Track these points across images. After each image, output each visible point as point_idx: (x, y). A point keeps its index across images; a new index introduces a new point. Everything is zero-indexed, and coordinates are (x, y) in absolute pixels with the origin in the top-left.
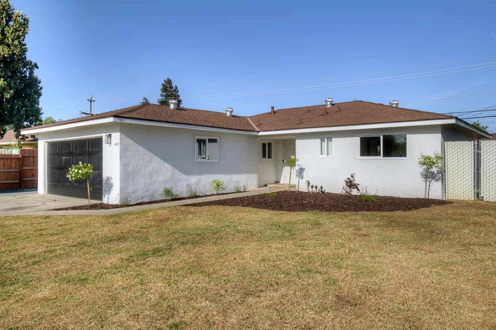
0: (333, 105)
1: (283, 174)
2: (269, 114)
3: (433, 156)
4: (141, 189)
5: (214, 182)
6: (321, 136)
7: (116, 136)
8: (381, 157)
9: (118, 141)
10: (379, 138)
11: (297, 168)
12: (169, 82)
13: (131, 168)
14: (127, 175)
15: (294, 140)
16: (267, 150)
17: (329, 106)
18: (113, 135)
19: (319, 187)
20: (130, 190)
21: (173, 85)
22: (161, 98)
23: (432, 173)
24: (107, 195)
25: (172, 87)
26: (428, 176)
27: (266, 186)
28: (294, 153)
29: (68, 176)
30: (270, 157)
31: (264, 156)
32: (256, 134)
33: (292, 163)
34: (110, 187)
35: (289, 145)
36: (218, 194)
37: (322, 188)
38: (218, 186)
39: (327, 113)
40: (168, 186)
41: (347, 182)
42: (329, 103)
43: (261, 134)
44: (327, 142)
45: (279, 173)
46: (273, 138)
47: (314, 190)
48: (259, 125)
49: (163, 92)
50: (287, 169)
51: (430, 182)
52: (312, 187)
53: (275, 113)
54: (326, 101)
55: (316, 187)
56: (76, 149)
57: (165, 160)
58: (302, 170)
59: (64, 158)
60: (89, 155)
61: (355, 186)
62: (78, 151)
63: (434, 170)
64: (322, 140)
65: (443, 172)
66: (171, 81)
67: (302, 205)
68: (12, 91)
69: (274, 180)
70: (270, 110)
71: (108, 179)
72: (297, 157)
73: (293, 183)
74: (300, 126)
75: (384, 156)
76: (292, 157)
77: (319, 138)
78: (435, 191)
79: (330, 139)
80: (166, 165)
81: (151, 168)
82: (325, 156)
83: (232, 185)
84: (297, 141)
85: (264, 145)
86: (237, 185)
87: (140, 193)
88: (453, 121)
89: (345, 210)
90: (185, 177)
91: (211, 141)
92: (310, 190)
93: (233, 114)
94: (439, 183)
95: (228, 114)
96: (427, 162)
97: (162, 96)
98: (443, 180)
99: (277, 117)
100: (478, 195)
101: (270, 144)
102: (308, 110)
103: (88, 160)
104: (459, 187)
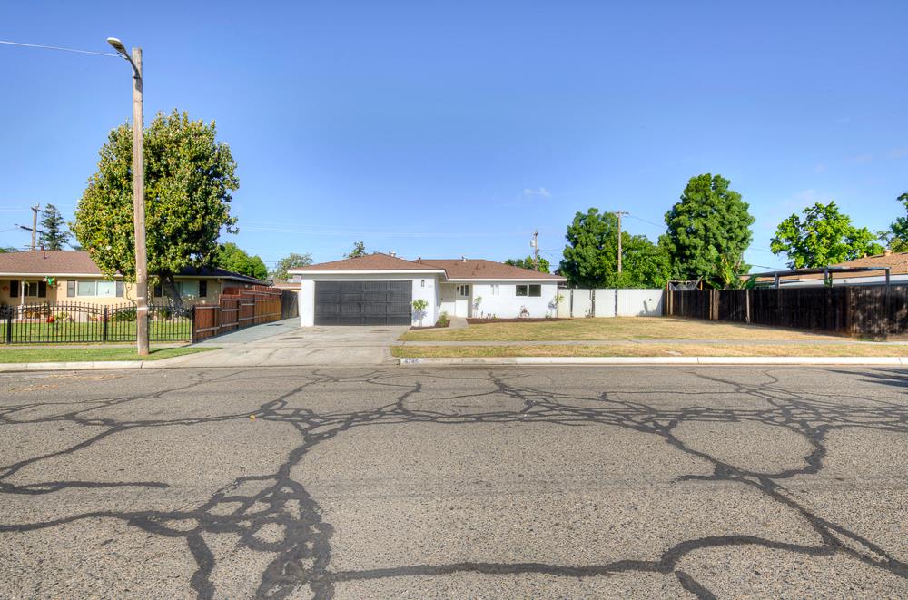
6: (492, 284)
8: (529, 297)
9: (433, 284)
10: (526, 286)
18: (427, 280)
23: (553, 305)
31: (462, 294)
37: (494, 315)
41: (522, 311)
44: (496, 287)
51: (551, 309)
55: (490, 315)
59: (347, 295)
60: (388, 293)
61: (527, 312)
78: (554, 313)
82: (494, 296)
84: (474, 286)
94: (556, 310)
98: (558, 308)
100: (571, 314)
103: (388, 297)
104: (564, 311)
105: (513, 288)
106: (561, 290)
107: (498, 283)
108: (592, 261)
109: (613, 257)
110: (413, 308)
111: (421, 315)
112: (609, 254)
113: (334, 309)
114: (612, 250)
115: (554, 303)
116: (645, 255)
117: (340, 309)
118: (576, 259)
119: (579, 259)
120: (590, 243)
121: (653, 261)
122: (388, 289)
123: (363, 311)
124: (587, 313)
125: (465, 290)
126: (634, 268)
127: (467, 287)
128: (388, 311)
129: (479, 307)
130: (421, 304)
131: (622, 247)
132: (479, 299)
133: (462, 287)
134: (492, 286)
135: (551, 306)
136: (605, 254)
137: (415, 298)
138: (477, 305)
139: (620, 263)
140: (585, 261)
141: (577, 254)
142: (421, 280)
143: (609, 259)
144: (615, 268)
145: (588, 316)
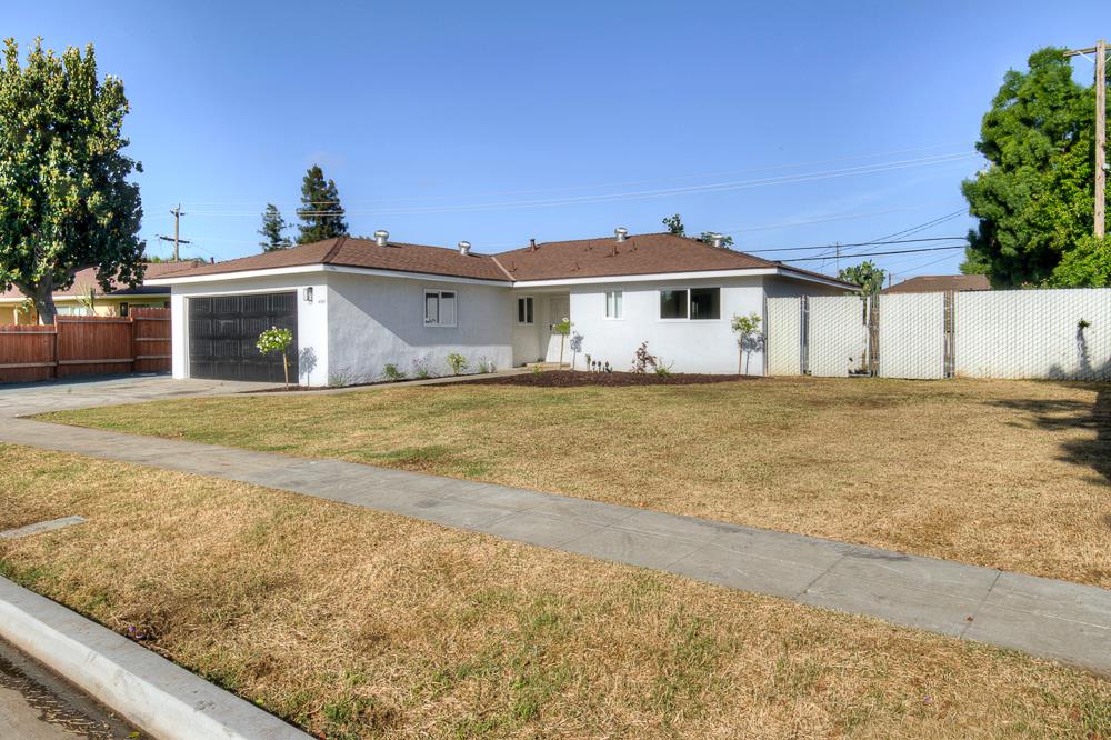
0: (627, 238)
1: (550, 346)
2: (527, 251)
3: (749, 318)
4: (355, 364)
5: (453, 357)
6: (608, 289)
7: (321, 291)
8: (688, 319)
9: (325, 297)
10: (686, 292)
11: (572, 336)
12: (317, 172)
13: (341, 335)
14: (337, 345)
15: (568, 294)
16: (526, 309)
17: (621, 241)
18: (316, 288)
19: (603, 365)
20: (341, 366)
21: (326, 179)
22: (302, 205)
23: (752, 340)
24: (306, 374)
25: (324, 184)
26: (747, 344)
27: (524, 365)
28: (567, 313)
29: (258, 346)
30: (530, 320)
31: (521, 319)
32: (510, 284)
33: (564, 330)
34: (311, 362)
35: (559, 301)
36: (457, 375)
37: (607, 364)
38: (458, 362)
39: (617, 253)
40: (389, 361)
41: (639, 354)
42: (620, 236)
43: (517, 285)
44: (616, 297)
45: (543, 345)
46: (535, 291)
47: (597, 368)
48: (514, 270)
49: (306, 193)
50: (555, 340)
51: (749, 353)
52: (594, 363)
53: (536, 249)
54: (616, 232)
55: (600, 364)
56: (246, 308)
57: (385, 324)
58: (578, 339)
59: (223, 322)
60: (270, 317)
61: (651, 360)
62: (250, 311)
63: (754, 336)
64: (609, 295)
65: (764, 338)
66: (320, 172)
67: (579, 381)
68: (109, 215)
69: (536, 357)
70: (529, 244)
71: (307, 351)
72: (572, 320)
73: (565, 361)
74: (576, 274)
75: (691, 318)
76: (565, 320)
77: (605, 292)
78: (754, 364)
79: (619, 294)
80: (387, 332)
81: (366, 336)
82: (612, 318)
83: (476, 363)
84: (572, 296)
85: (521, 301)
86: (483, 363)
87: (353, 370)
88: (774, 271)
89: (632, 384)
90: (412, 349)
91: (445, 295)
92: (591, 369)
93: (470, 251)
94: (760, 354)
95: (463, 251)
96: (743, 325)
97: (304, 201)
98: (765, 350)
99: (538, 257)
101: (530, 300)
102: (589, 246)
103: (269, 324)
104: (784, 359)
105: (653, 299)
106: (773, 302)
107: (618, 289)
113: (208, 349)
115: (755, 334)
117: (214, 349)
122: (270, 310)
123: (241, 353)
124: (857, 365)
134: (609, 293)
139: (1099, 208)
142: (307, 288)
145: (857, 372)
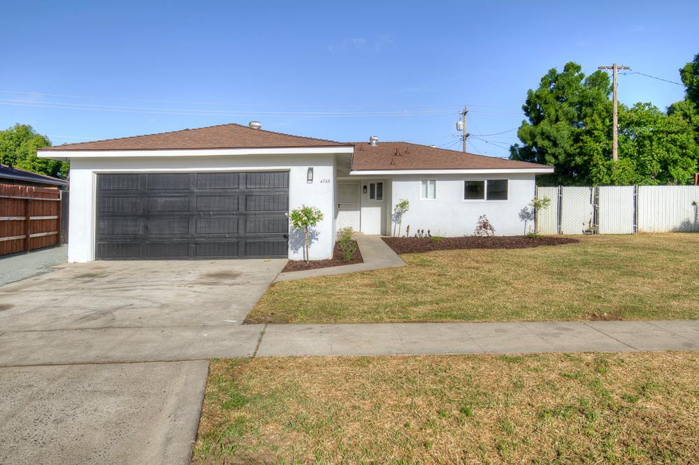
6: (424, 178)
8: (485, 200)
9: (330, 177)
10: (483, 182)
17: (374, 145)
18: (319, 169)
19: (426, 231)
23: (527, 213)
24: (301, 249)
30: (378, 198)
31: (372, 197)
37: (429, 232)
42: (374, 142)
44: (430, 184)
47: (421, 234)
51: (526, 221)
52: (419, 231)
55: (422, 231)
65: (535, 212)
77: (421, 181)
78: (529, 228)
79: (432, 182)
82: (431, 199)
84: (393, 183)
94: (533, 221)
98: (535, 219)
100: (559, 229)
101: (381, 184)
103: (242, 202)
104: (547, 225)
105: (460, 186)
106: (541, 189)
107: (433, 178)
108: (566, 144)
109: (603, 138)
110: (291, 224)
111: (307, 238)
112: (596, 133)
113: (134, 228)
114: (600, 126)
115: (530, 209)
116: (658, 132)
117: (146, 228)
118: (540, 142)
119: (546, 143)
120: (562, 118)
121: (674, 141)
122: (242, 187)
123: (192, 231)
124: (586, 227)
125: (378, 191)
126: (639, 153)
127: (380, 185)
128: (242, 232)
129: (404, 218)
130: (308, 217)
131: (620, 120)
132: (404, 205)
133: (372, 186)
134: (425, 182)
135: (525, 215)
136: (589, 133)
137: (295, 204)
138: (399, 215)
139: (616, 146)
140: (555, 144)
141: (542, 134)
142: (306, 168)
143: (597, 140)
144: (608, 153)
145: (586, 231)
